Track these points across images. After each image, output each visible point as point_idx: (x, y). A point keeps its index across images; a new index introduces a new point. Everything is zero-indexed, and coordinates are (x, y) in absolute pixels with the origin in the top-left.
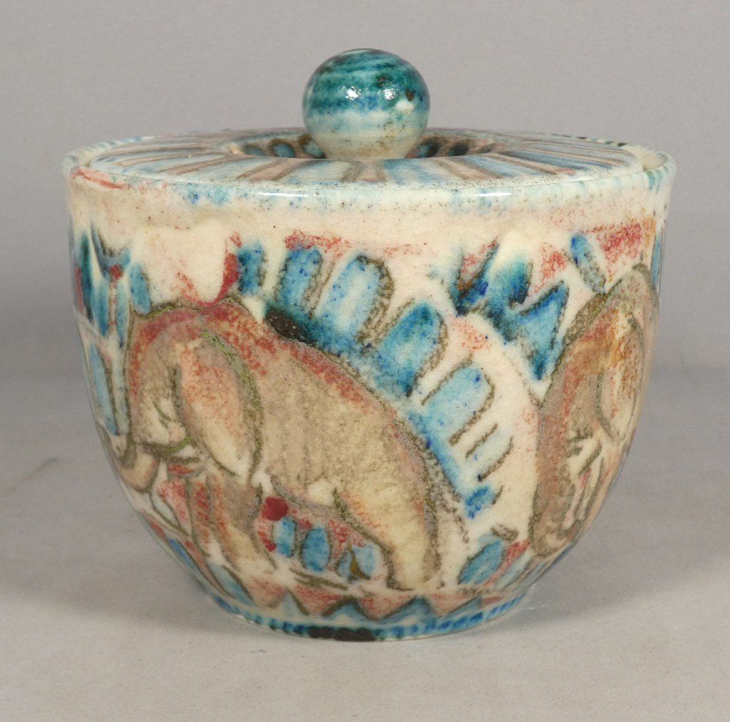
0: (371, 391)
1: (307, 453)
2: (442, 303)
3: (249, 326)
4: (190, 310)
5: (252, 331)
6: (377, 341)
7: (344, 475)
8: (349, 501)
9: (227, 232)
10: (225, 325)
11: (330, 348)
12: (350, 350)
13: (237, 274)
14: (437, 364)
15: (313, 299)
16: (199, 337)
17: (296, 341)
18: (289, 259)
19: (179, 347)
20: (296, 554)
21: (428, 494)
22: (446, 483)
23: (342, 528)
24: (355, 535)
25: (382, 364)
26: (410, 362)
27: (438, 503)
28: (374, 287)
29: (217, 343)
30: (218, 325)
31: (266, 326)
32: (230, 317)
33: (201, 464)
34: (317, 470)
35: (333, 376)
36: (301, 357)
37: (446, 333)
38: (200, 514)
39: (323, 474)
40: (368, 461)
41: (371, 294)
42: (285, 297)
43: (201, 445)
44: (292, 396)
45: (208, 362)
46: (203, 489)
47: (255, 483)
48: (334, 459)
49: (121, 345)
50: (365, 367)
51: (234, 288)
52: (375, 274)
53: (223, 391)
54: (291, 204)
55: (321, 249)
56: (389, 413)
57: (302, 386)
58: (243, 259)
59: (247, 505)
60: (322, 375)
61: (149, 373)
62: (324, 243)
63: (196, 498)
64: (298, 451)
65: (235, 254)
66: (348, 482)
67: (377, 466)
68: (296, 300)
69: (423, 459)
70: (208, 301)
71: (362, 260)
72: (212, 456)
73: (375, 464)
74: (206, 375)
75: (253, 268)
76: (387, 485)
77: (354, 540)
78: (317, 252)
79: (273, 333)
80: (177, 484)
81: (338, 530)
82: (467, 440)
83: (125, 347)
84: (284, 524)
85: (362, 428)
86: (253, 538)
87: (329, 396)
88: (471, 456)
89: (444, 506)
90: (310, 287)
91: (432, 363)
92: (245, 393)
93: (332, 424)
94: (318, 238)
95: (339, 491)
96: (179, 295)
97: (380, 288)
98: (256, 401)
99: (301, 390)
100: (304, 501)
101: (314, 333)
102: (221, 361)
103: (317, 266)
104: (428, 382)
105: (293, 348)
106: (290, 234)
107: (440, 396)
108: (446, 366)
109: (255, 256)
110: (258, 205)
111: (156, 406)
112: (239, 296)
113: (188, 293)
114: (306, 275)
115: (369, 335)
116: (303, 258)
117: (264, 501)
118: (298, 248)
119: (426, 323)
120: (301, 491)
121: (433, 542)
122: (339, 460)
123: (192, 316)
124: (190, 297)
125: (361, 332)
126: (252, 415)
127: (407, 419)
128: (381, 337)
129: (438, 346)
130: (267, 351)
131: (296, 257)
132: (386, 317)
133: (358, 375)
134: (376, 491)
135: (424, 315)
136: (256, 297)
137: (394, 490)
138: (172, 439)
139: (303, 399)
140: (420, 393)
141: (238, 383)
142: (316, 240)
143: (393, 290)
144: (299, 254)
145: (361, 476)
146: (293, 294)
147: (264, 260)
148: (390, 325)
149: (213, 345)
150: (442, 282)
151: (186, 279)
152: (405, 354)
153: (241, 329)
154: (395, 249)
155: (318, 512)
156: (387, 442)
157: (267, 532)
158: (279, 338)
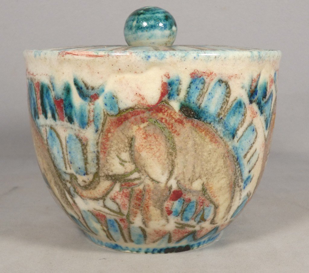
0: (221, 138)
1: (194, 168)
2: (245, 99)
3: (172, 114)
4: (143, 110)
5: (174, 116)
6: (225, 116)
7: (207, 176)
8: (208, 187)
9: (162, 72)
10: (160, 115)
11: (207, 120)
12: (214, 121)
13: (168, 91)
14: (243, 124)
15: (201, 99)
16: (147, 121)
17: (193, 119)
18: (191, 83)
19: (135, 128)
20: (180, 215)
21: (235, 181)
22: (240, 175)
23: (203, 200)
24: (207, 202)
25: (225, 126)
26: (235, 124)
27: (237, 184)
28: (224, 93)
29: (156, 123)
30: (157, 115)
31: (180, 114)
32: (163, 111)
33: (142, 180)
34: (197, 175)
35: (207, 132)
36: (195, 126)
37: (246, 111)
38: (136, 204)
39: (200, 176)
40: (218, 168)
41: (223, 96)
42: (189, 100)
43: (143, 171)
44: (191, 143)
45: (151, 132)
46: (141, 192)
47: (169, 185)
48: (205, 169)
49: (97, 131)
50: (220, 128)
51: (166, 97)
52: (225, 88)
53: (158, 145)
54: (195, 58)
55: (205, 77)
56: (227, 147)
57: (195, 138)
58: (170, 84)
59: (163, 195)
60: (203, 133)
61: (115, 142)
62: (207, 74)
63: (136, 196)
64: (190, 167)
65: (167, 82)
66: (209, 179)
67: (220, 170)
68: (194, 101)
69: (235, 166)
70: (152, 104)
71: (220, 81)
72: (148, 175)
73: (219, 170)
74: (149, 139)
75: (175, 87)
76: (223, 178)
77: (206, 204)
78: (203, 79)
79: (183, 116)
80: (125, 191)
81: (201, 201)
82: (249, 156)
83: (99, 132)
84: (179, 202)
85: (217, 154)
86: (162, 210)
87: (205, 142)
88: (249, 163)
89: (238, 185)
90: (200, 94)
91: (241, 124)
92: (169, 144)
93: (205, 154)
94: (204, 73)
95: (204, 184)
96: (137, 103)
97: (226, 93)
98: (174, 148)
99: (194, 140)
100: (190, 190)
101: (201, 115)
102: (158, 131)
103: (203, 85)
104: (239, 133)
105: (192, 122)
106: (192, 71)
107: (243, 138)
108: (246, 125)
109: (176, 82)
110: (179, 59)
111: (118, 157)
112: (168, 101)
113: (142, 102)
114: (198, 89)
115: (221, 114)
116: (197, 82)
117: (172, 193)
118: (196, 77)
119: (240, 107)
120: (190, 185)
121: (231, 201)
122: (207, 170)
123: (144, 112)
124: (143, 104)
125: (219, 113)
126: (171, 154)
127: (232, 149)
128: (226, 114)
129: (243, 117)
130: (180, 124)
131: (195, 81)
132: (228, 105)
133: (217, 132)
134: (219, 181)
135: (240, 104)
136: (176, 101)
137: (225, 179)
138: (126, 171)
139: (195, 144)
140: (237, 137)
141: (166, 140)
142: (203, 73)
143: (231, 94)
144: (196, 80)
145: (214, 175)
146: (193, 98)
147: (180, 84)
148: (229, 109)
149: (154, 124)
150: (246, 90)
151: (141, 96)
152: (233, 121)
153: (169, 116)
154: (232, 76)
155: (195, 194)
156: (225, 159)
157: (170, 207)
158: (186, 118)
